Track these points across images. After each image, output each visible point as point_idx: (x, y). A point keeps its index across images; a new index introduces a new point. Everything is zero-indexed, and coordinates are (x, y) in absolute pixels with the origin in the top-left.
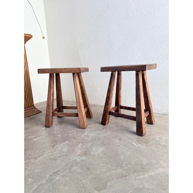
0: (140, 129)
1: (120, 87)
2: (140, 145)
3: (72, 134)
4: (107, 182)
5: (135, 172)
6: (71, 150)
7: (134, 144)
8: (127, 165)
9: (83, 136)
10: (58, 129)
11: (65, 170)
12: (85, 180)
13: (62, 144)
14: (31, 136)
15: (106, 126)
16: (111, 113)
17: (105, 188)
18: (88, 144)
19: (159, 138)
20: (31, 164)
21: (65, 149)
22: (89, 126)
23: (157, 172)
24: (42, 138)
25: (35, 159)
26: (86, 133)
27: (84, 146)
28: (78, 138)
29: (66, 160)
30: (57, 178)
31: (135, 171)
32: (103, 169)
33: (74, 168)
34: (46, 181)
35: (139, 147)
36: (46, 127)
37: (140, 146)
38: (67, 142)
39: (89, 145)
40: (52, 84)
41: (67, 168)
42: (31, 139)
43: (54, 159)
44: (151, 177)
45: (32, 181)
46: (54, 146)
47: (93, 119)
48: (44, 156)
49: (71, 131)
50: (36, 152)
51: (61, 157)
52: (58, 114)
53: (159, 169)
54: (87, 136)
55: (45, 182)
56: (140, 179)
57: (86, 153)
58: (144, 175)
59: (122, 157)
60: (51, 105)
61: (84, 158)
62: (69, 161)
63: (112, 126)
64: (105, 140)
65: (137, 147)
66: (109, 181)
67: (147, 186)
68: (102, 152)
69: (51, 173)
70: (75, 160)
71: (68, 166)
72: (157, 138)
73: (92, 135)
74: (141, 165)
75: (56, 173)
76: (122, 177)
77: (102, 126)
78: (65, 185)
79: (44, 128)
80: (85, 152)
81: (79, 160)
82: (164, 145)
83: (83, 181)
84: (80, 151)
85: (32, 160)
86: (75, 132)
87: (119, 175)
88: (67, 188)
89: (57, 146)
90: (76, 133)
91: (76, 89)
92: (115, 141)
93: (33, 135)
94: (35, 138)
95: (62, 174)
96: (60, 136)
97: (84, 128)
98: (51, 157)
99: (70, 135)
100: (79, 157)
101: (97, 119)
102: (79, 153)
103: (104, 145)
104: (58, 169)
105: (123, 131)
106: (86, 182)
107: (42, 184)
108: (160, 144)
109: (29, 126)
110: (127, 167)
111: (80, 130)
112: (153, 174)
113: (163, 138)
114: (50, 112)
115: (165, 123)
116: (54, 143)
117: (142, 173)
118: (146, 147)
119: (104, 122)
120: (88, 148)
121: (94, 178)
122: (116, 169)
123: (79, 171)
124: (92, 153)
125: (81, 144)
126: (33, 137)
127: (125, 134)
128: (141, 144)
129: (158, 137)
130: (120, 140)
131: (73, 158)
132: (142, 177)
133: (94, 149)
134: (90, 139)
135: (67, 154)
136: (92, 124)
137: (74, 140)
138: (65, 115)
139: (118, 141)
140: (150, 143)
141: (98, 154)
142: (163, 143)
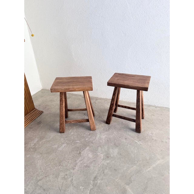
0: (139, 129)
3: (87, 138)
4: (131, 178)
5: (144, 167)
6: (95, 155)
7: (137, 142)
8: (138, 162)
9: (97, 138)
11: (100, 174)
12: (117, 179)
13: (85, 150)
14: (53, 145)
15: (110, 125)
17: (131, 182)
18: (105, 147)
19: (151, 133)
20: (73, 174)
21: (90, 155)
22: (97, 127)
23: (156, 164)
24: (65, 146)
25: (74, 169)
26: (98, 136)
27: (103, 150)
28: (95, 142)
29: (96, 165)
30: (99, 182)
32: (124, 168)
33: (106, 171)
34: (93, 186)
35: (141, 145)
36: (61, 133)
37: (141, 143)
41: (101, 172)
42: (56, 149)
43: (88, 166)
44: (154, 168)
45: (83, 188)
46: (80, 153)
48: (79, 164)
49: (85, 135)
50: (70, 162)
51: (91, 163)
53: (157, 161)
54: (100, 138)
56: (148, 171)
57: (107, 157)
58: (150, 167)
59: (133, 156)
61: (108, 162)
62: (99, 166)
64: (116, 141)
65: (139, 144)
66: (132, 176)
67: (154, 176)
68: (118, 153)
69: (92, 179)
70: (103, 164)
71: (101, 170)
73: (104, 136)
74: (146, 160)
75: (95, 178)
76: (138, 172)
77: (107, 125)
78: (107, 186)
79: (59, 134)
80: (106, 155)
81: (105, 164)
82: (156, 140)
84: (102, 155)
85: (72, 171)
87: (136, 171)
88: (109, 188)
89: (82, 153)
90: (90, 137)
92: (123, 141)
93: (55, 145)
94: (58, 147)
95: (100, 178)
96: (78, 141)
97: (94, 130)
98: (84, 165)
99: (87, 139)
100: (104, 161)
101: (99, 117)
102: (102, 158)
103: (117, 146)
104: (96, 174)
105: (125, 129)
107: (91, 189)
108: (153, 139)
109: (43, 133)
110: (138, 164)
111: (92, 132)
112: (154, 165)
113: (153, 133)
115: (151, 116)
116: (79, 151)
117: (148, 167)
118: (145, 143)
119: (108, 122)
120: (107, 151)
121: (122, 177)
122: (132, 167)
124: (112, 156)
125: (99, 148)
126: (56, 146)
127: (127, 132)
129: (150, 132)
130: (126, 139)
131: (100, 163)
132: (149, 169)
133: (111, 151)
134: (104, 141)
135: (95, 160)
136: (98, 124)
137: (92, 144)
138: (77, 122)
139: (124, 141)
140: (147, 140)
141: (116, 155)
142: (155, 138)
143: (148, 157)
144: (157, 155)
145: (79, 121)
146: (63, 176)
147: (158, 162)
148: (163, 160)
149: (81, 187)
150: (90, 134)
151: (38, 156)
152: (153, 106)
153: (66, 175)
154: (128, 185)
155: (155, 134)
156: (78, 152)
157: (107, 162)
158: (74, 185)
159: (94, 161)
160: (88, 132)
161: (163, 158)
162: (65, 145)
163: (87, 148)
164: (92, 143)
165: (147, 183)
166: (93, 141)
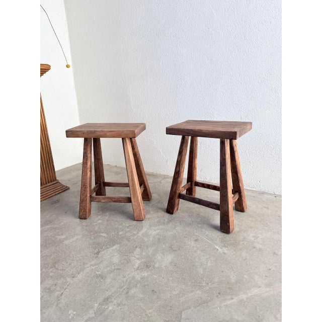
0: (226, 223)
1: (196, 154)
2: (225, 250)
3: (123, 230)
4: (181, 313)
5: (219, 296)
6: (125, 259)
7: (217, 248)
8: (208, 284)
9: (140, 234)
10: (100, 221)
11: (119, 295)
12: (150, 311)
13: (110, 250)
14: (59, 235)
15: (173, 216)
16: (181, 196)
18: (149, 249)
19: (254, 236)
20: (68, 286)
21: (116, 259)
22: (148, 216)
23: (250, 295)
24: (77, 239)
25: (73, 277)
26: (144, 230)
27: (144, 254)
28: (133, 239)
29: (119, 277)
30: (110, 308)
31: (219, 293)
32: (175, 291)
33: (133, 291)
34: (95, 313)
35: (225, 254)
36: (81, 219)
37: (226, 252)
38: (116, 247)
39: (151, 250)
40: (89, 152)
41: (122, 292)
42: (61, 241)
43: (102, 277)
44: (241, 302)
45: (74, 315)
46: (98, 253)
47: (153, 202)
48: (87, 270)
49: (120, 227)
50: (72, 264)
51: (111, 272)
52: (99, 198)
54: (146, 235)
55: (94, 315)
56: (226, 306)
57: (147, 266)
58: (232, 299)
59: (201, 271)
60: (88, 185)
61: (146, 274)
62: (125, 280)
63: (184, 214)
64: (175, 241)
65: (222, 252)
66: (184, 310)
67: (236, 317)
68: (171, 263)
69: (101, 300)
70: (133, 278)
71: (124, 287)
72: (251, 237)
73: (154, 232)
74: (228, 283)
75: (107, 300)
76: (203, 303)
77: (167, 215)
78: (123, 319)
79: (78, 220)
80: (145, 262)
81: (138, 277)
82: (260, 250)
83: (147, 311)
84: (138, 262)
85: (69, 279)
86: (128, 227)
87: (197, 300)
89: (103, 253)
90: (129, 230)
91: (127, 161)
92: (189, 243)
93: (62, 234)
94: (66, 239)
95: (116, 301)
96: (104, 235)
97: (140, 220)
98: (97, 273)
99: (120, 233)
100: (138, 271)
101: (158, 202)
102: (137, 266)
103: (174, 251)
104: (110, 293)
105: (201, 224)
106: (151, 313)
107: (89, 318)
108: (254, 248)
109: (54, 216)
110: (207, 288)
111: (135, 223)
112: (244, 297)
113: (258, 237)
114: (86, 196)
115: (262, 209)
116: (98, 249)
117: (229, 297)
118: (234, 252)
119: (170, 210)
120: (150, 256)
121: (162, 307)
122: (192, 291)
123: (141, 296)
124: (157, 265)
125: (138, 250)
126: (63, 237)
127: (203, 230)
128: (227, 249)
129: (251, 235)
130: (196, 240)
131: (129, 274)
132: (229, 302)
133: (159, 258)
134: (151, 239)
135: (120, 268)
136: (152, 212)
137: (127, 242)
138: (110, 200)
139: (193, 243)
140: (240, 246)
141: (166, 266)
142: (258, 246)
143: (233, 279)
144: (256, 277)
145: (114, 198)
146: (48, 286)
147: (256, 291)
148: (268, 289)
149: (71, 312)
150: (129, 226)
152: (271, 194)
153: (55, 285)
155: (261, 238)
156: (96, 251)
157: (143, 275)
158: (60, 305)
159: (118, 269)
160: (128, 223)
161: (269, 285)
162: (79, 237)
164: (128, 240)
166: (132, 238)
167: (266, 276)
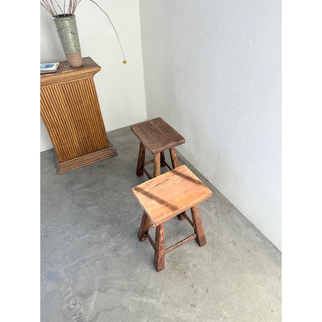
3: (122, 214)
4: (109, 288)
5: (134, 291)
8: (135, 281)
11: (91, 260)
12: (97, 278)
13: (105, 227)
14: (88, 200)
17: (104, 292)
19: (194, 264)
21: (104, 236)
23: (149, 301)
24: (95, 209)
25: (78, 237)
28: (122, 225)
29: (97, 249)
30: (83, 266)
32: (116, 274)
33: (98, 262)
34: (75, 264)
41: (93, 259)
42: (87, 206)
43: (90, 244)
44: (141, 302)
46: (98, 226)
48: (86, 236)
51: (96, 243)
56: (131, 299)
57: (115, 250)
58: (138, 297)
62: (99, 253)
66: (111, 288)
67: (130, 309)
68: (128, 255)
69: (81, 259)
70: (103, 254)
71: (96, 257)
72: (192, 263)
74: (145, 287)
75: (84, 261)
76: (123, 290)
78: (83, 275)
80: (116, 247)
81: (105, 255)
82: (187, 277)
84: (113, 244)
85: (76, 237)
87: (121, 287)
88: (83, 278)
89: (101, 227)
93: (90, 201)
94: (90, 205)
95: (87, 263)
98: (90, 240)
99: (119, 216)
100: (108, 251)
102: (110, 247)
104: (87, 257)
107: (72, 266)
108: (185, 273)
110: (132, 283)
112: (145, 301)
113: (197, 266)
116: (100, 223)
117: (138, 295)
121: (104, 280)
122: (123, 280)
123: (99, 267)
124: (120, 252)
125: (119, 235)
126: (89, 203)
129: (194, 262)
131: (103, 250)
132: (134, 298)
133: (125, 248)
135: (102, 243)
137: (118, 226)
141: (124, 256)
142: (189, 274)
143: (150, 286)
144: (164, 293)
146: (66, 236)
147: (154, 301)
148: (161, 305)
149: (67, 257)
151: (69, 203)
153: (69, 237)
154: (100, 292)
155: (197, 269)
156: (98, 224)
157: (109, 255)
159: (100, 243)
162: (97, 207)
163: (109, 226)
164: (119, 223)
165: (116, 306)
166: (122, 223)
167: (169, 297)
